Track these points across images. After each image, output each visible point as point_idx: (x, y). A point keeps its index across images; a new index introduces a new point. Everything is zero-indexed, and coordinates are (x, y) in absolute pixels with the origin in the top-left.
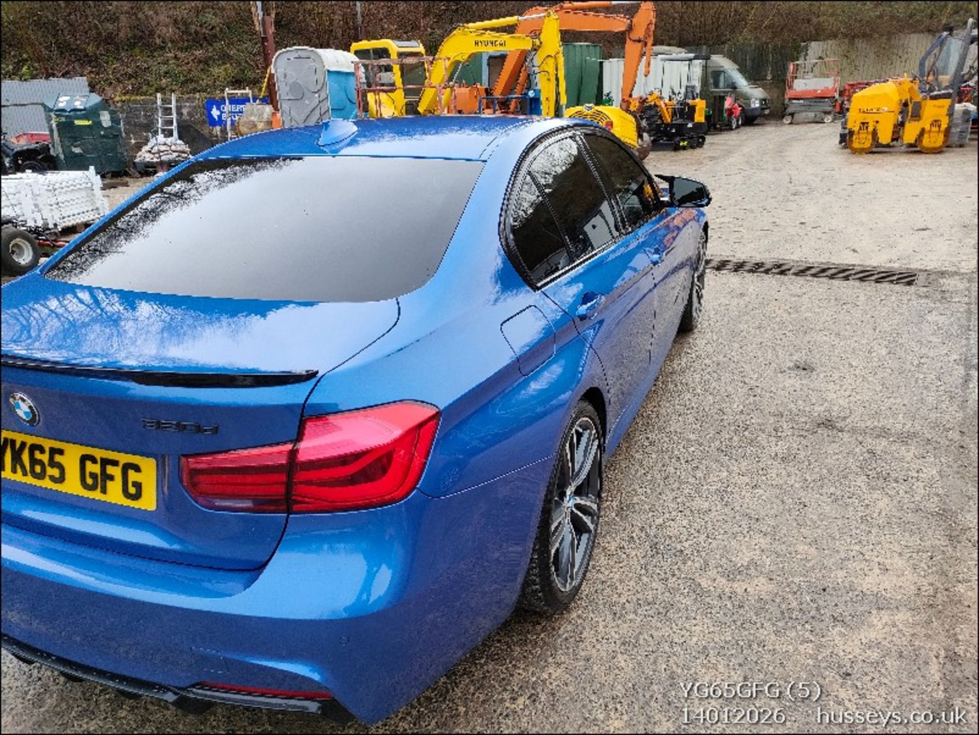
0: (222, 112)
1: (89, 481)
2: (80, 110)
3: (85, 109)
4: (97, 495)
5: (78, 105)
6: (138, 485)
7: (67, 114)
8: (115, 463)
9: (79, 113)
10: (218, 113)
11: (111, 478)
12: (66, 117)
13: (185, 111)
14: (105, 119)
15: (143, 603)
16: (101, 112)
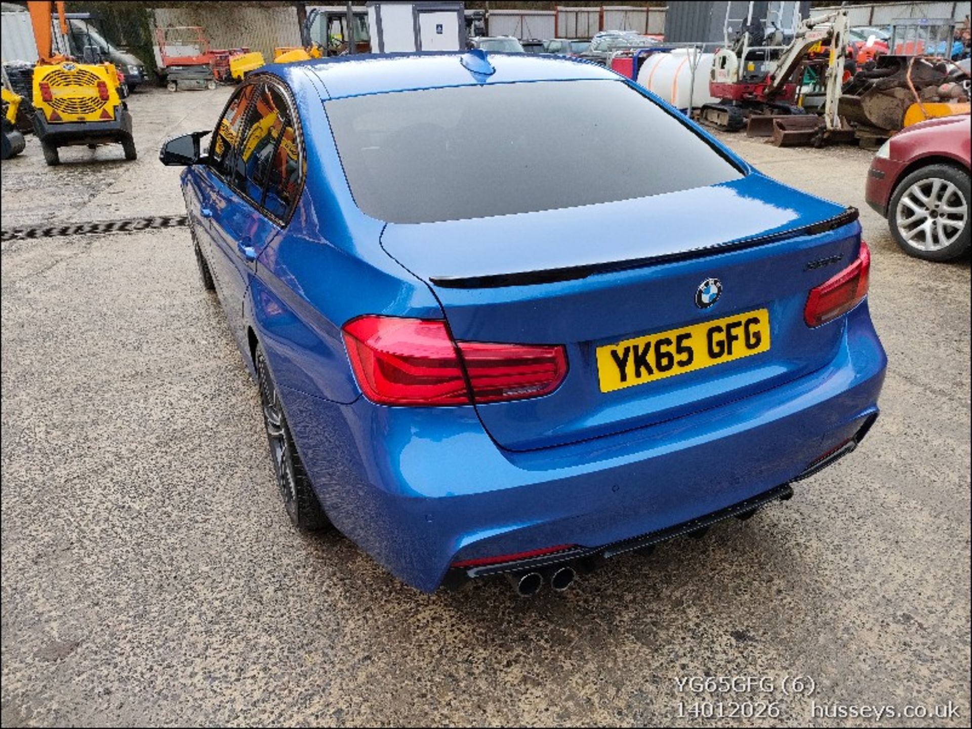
1: (716, 349)
4: (725, 358)
6: (757, 335)
8: (738, 324)
11: (736, 338)
15: (749, 430)
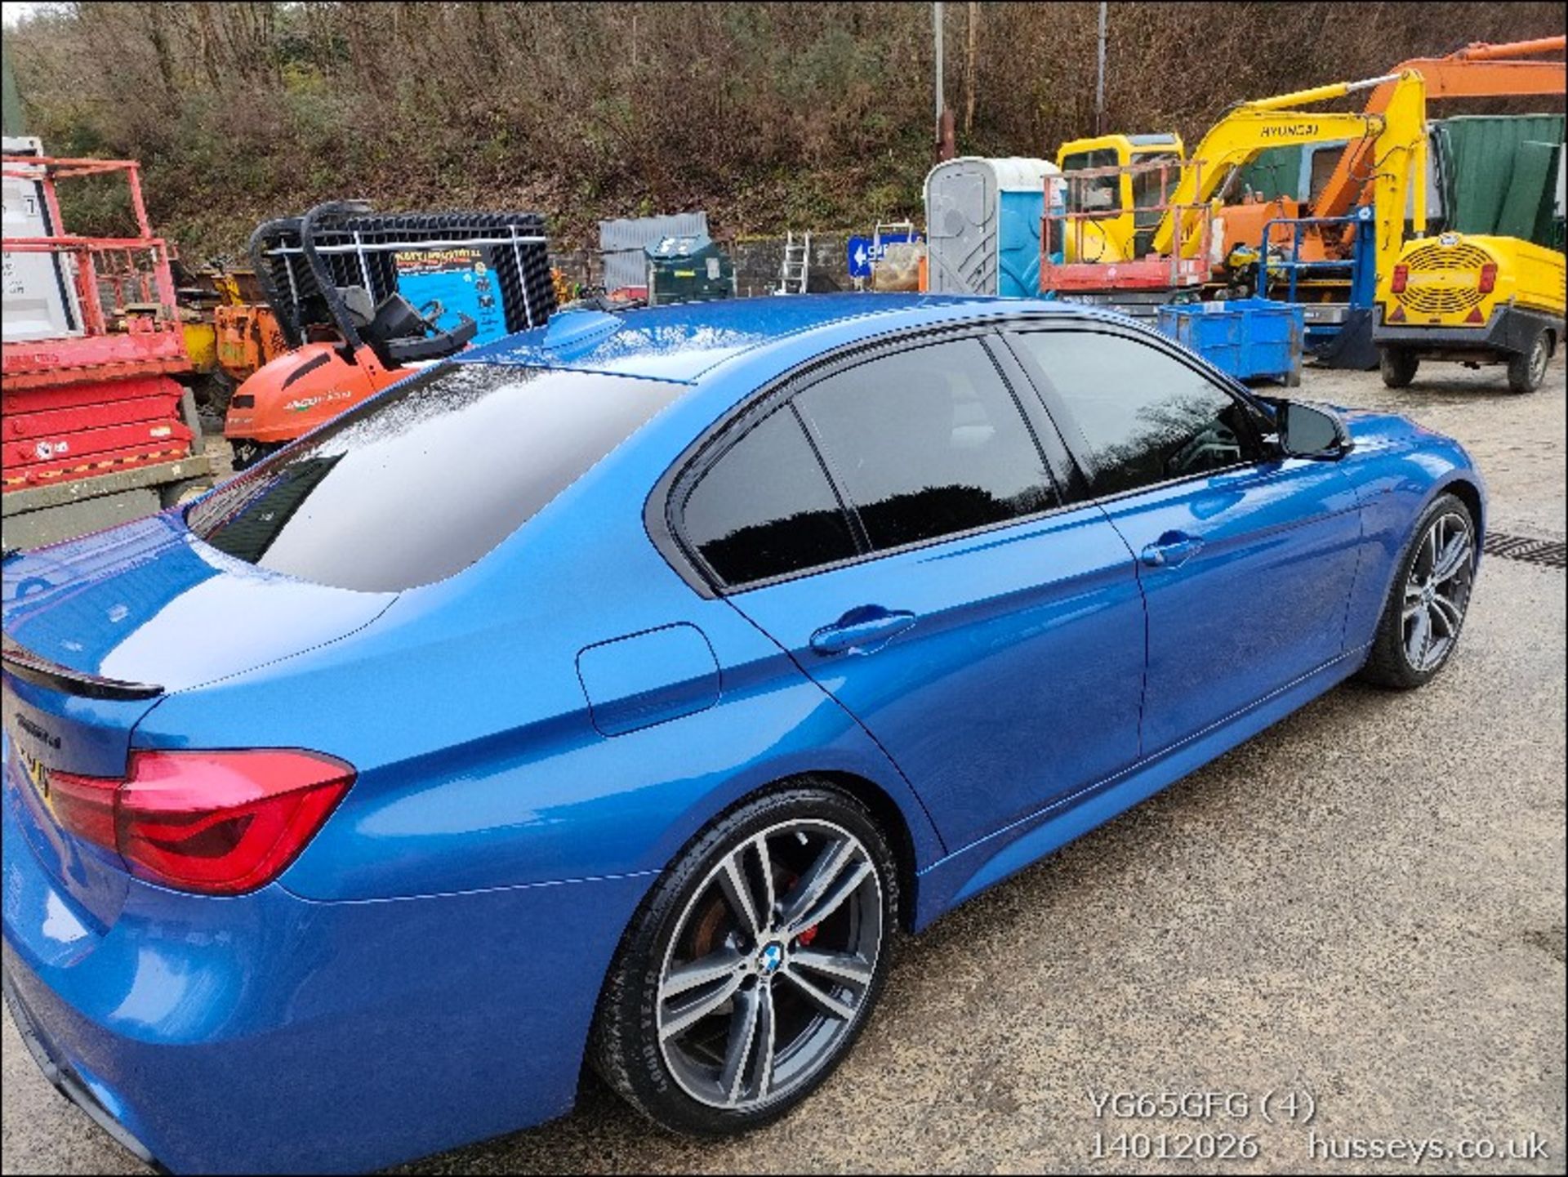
0: (868, 256)
2: (683, 257)
3: (689, 256)
5: (683, 251)
7: (669, 262)
9: (681, 261)
10: (864, 257)
12: (667, 266)
13: (821, 254)
14: (713, 269)
16: (708, 260)
